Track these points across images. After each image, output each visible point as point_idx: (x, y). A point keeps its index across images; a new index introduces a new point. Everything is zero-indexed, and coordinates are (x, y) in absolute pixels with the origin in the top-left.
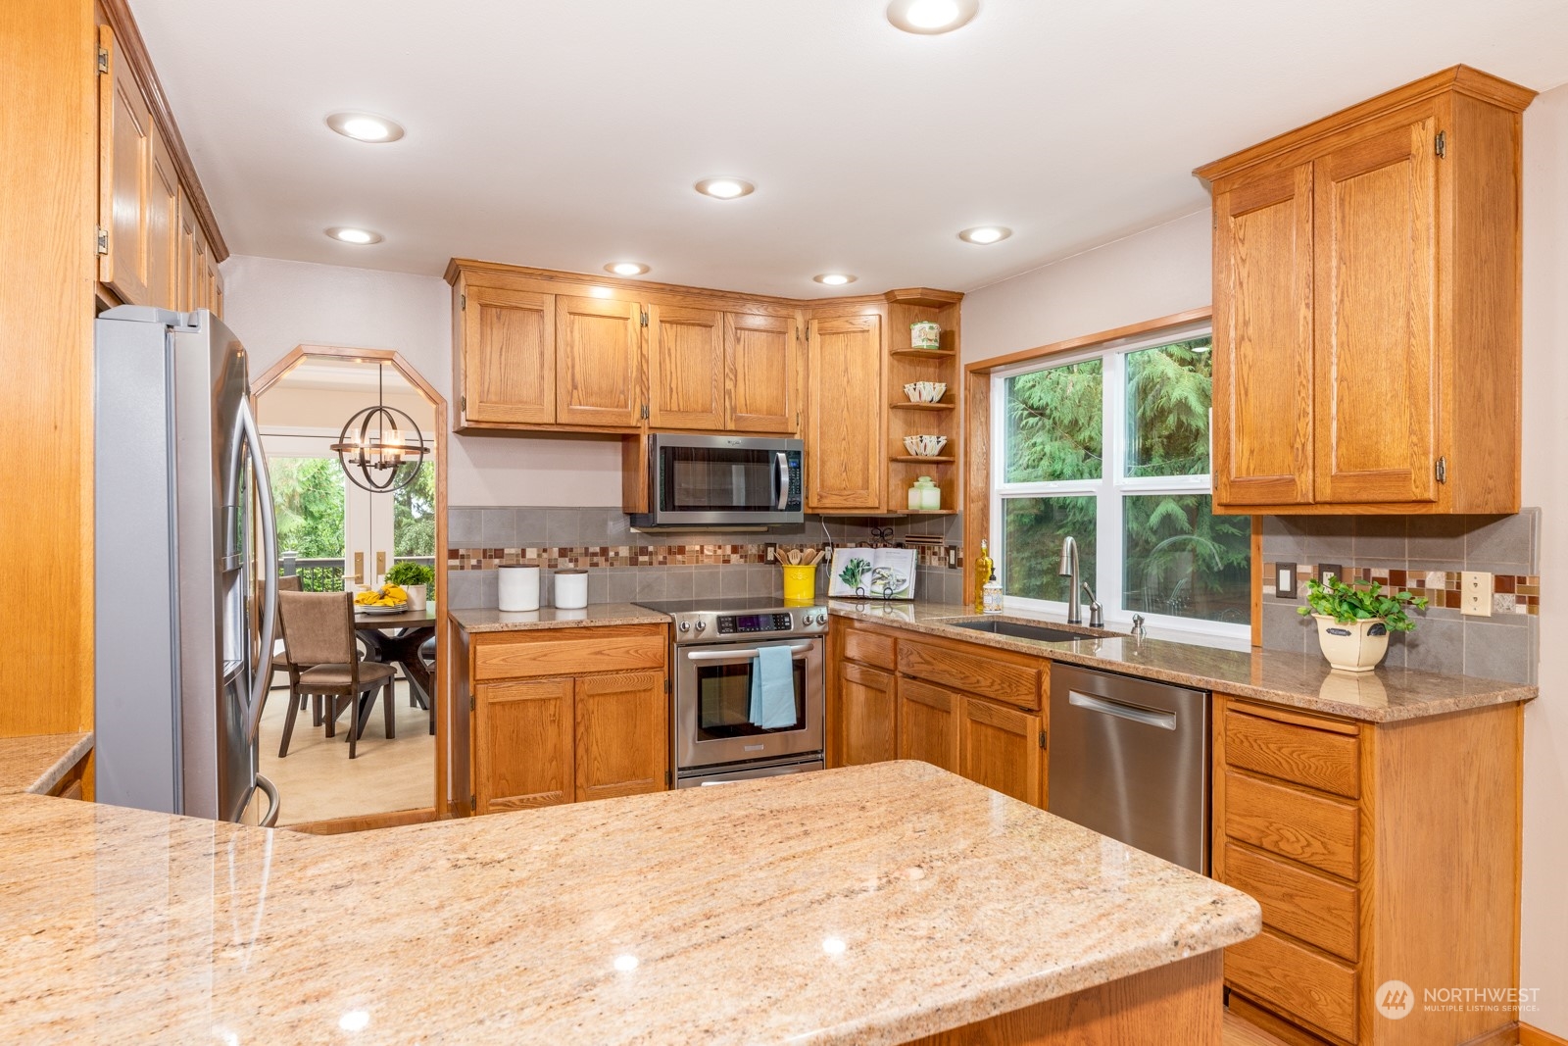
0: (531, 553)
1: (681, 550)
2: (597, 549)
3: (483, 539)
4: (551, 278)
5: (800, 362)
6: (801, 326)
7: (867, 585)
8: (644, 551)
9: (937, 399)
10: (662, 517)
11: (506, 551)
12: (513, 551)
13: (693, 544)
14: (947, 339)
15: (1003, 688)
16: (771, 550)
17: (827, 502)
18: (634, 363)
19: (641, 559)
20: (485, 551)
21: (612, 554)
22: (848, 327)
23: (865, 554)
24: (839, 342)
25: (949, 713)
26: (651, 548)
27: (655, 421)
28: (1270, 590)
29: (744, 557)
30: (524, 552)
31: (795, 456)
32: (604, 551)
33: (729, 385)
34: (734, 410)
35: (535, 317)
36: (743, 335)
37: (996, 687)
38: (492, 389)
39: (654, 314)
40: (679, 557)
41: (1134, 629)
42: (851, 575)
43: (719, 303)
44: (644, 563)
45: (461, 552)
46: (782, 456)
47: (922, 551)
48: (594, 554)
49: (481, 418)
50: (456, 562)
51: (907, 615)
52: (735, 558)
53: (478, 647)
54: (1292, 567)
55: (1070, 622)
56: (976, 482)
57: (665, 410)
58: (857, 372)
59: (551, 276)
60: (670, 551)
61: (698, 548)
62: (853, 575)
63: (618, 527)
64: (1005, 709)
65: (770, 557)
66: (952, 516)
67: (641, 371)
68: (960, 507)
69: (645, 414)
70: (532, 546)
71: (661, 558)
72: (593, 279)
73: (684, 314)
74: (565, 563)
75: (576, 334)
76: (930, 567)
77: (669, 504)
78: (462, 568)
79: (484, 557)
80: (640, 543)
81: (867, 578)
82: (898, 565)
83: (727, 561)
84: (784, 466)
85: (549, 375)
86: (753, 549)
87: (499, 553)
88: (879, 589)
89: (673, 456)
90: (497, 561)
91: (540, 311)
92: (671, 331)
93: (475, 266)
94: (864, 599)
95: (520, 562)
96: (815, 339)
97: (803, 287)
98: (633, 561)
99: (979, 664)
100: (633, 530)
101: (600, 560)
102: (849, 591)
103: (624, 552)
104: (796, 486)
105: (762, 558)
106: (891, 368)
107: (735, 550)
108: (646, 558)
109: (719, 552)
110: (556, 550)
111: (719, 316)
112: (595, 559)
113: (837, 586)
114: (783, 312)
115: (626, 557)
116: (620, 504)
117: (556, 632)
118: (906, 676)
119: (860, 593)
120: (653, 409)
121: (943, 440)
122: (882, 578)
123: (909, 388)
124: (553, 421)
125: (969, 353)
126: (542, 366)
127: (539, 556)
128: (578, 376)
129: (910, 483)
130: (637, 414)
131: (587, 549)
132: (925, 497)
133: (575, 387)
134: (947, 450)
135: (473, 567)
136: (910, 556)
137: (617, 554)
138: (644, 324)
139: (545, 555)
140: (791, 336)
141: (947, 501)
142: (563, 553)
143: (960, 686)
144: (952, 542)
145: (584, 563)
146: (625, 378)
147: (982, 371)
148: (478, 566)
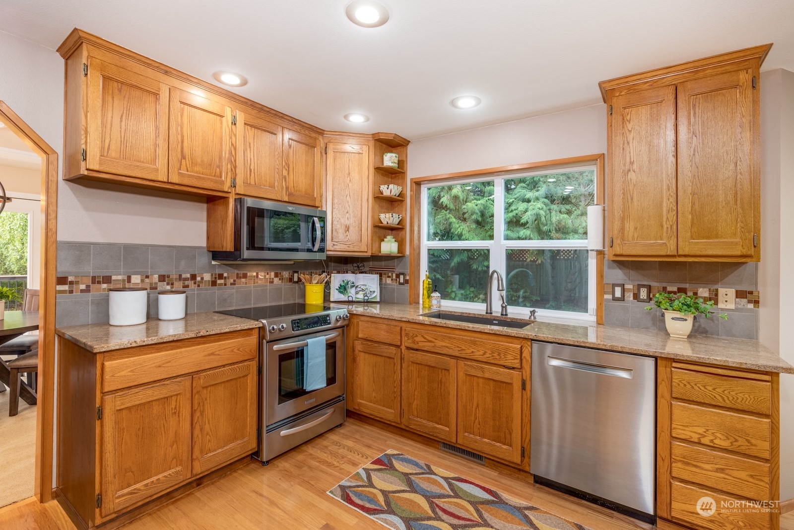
0: (136, 279)
1: (245, 276)
2: (188, 276)
3: (90, 269)
4: (166, 73)
6: (323, 146)
7: (353, 294)
8: (221, 276)
9: (397, 195)
10: (246, 254)
11: (114, 278)
12: (120, 277)
13: (252, 272)
14: (401, 163)
15: (493, 356)
16: (296, 275)
17: (337, 248)
18: (226, 148)
19: (219, 282)
20: (94, 278)
21: (199, 279)
22: (351, 149)
23: (350, 277)
24: (345, 157)
25: (448, 370)
26: (225, 275)
27: (240, 189)
28: (609, 297)
29: (282, 279)
30: (129, 278)
31: (323, 220)
32: (193, 277)
33: (285, 173)
34: (287, 188)
35: (152, 99)
36: (293, 143)
37: (487, 355)
38: (113, 147)
39: (241, 117)
40: (243, 280)
41: (530, 317)
42: (343, 289)
43: (278, 121)
44: (221, 284)
45: (70, 279)
46: (316, 219)
47: (381, 276)
48: (186, 279)
49: (101, 169)
50: (66, 287)
51: (376, 310)
52: (276, 280)
53: (107, 364)
54: (623, 286)
55: (502, 315)
56: (416, 240)
57: (246, 183)
58: (355, 176)
59: (167, 71)
60: (238, 277)
61: (255, 274)
62: (345, 289)
63: (204, 259)
64: (495, 368)
65: (296, 279)
66: (403, 256)
67: (231, 155)
68: (408, 252)
69: (233, 184)
70: (136, 273)
71: (232, 281)
73: (259, 122)
74: (159, 286)
75: (184, 119)
76: (386, 284)
77: (254, 246)
78: (71, 292)
79: (93, 282)
80: (218, 271)
81: (353, 291)
82: (370, 283)
83: (272, 282)
84: (316, 226)
85: (162, 145)
86: (286, 275)
87: (107, 279)
88: (360, 296)
89: (256, 214)
90: (105, 286)
91: (156, 95)
92: (251, 132)
93: (98, 43)
94: (352, 302)
96: (331, 154)
98: (214, 283)
99: (474, 343)
100: (213, 263)
101: (190, 283)
102: (343, 297)
103: (207, 277)
104: (323, 237)
105: (291, 280)
106: (374, 176)
107: (276, 275)
108: (222, 281)
109: (267, 276)
110: (156, 277)
111: (280, 129)
112: (186, 283)
113: (335, 295)
114: (314, 135)
115: (209, 281)
116: (204, 243)
118: (408, 348)
119: (350, 299)
120: (239, 181)
121: (400, 217)
122: (363, 290)
123: (382, 187)
124: (165, 180)
125: (413, 172)
126: (157, 136)
127: (142, 281)
128: (186, 150)
129: (382, 239)
130: (228, 184)
131: (180, 276)
132: (389, 246)
133: (183, 157)
135: (82, 291)
136: (376, 278)
137: (202, 279)
138: (234, 123)
139: (147, 280)
140: (317, 151)
141: (401, 249)
142: (162, 278)
143: (457, 354)
144: (401, 271)
145: (178, 285)
146: (220, 158)
147: (418, 183)
148: (87, 290)
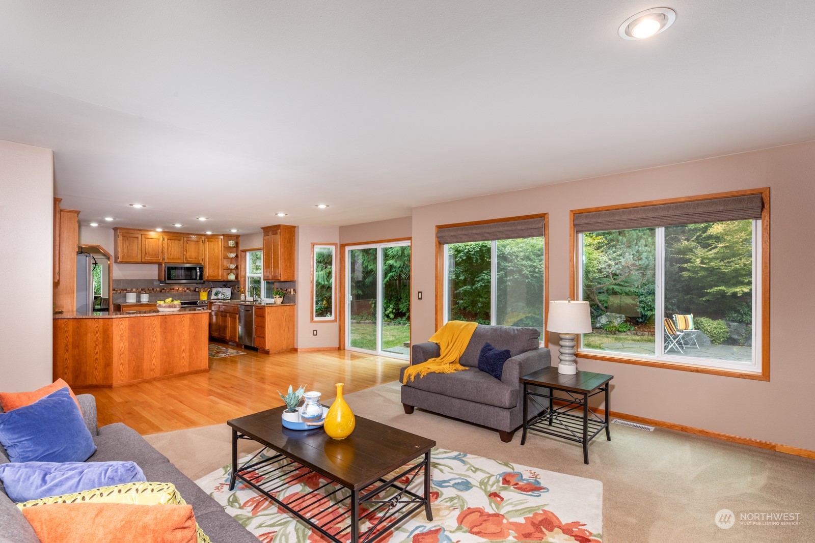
0: (134, 290)
1: (173, 289)
2: (151, 289)
3: (121, 287)
5: (203, 248)
6: (203, 240)
7: (220, 296)
8: (164, 289)
9: (234, 257)
10: (167, 282)
12: (129, 289)
13: (176, 288)
14: (237, 244)
16: (197, 289)
17: (209, 278)
19: (163, 291)
20: (122, 289)
21: (155, 290)
22: (214, 241)
23: (220, 289)
24: (212, 244)
25: (227, 317)
27: (166, 261)
29: (190, 290)
30: (132, 289)
31: (201, 268)
32: (153, 289)
33: (185, 253)
34: (186, 258)
35: (136, 239)
36: (189, 242)
38: (126, 255)
39: (166, 238)
42: (216, 294)
43: (183, 235)
45: (115, 290)
46: (198, 268)
47: (232, 289)
49: (123, 261)
50: (115, 292)
51: (228, 302)
52: (187, 291)
53: (123, 308)
56: (243, 274)
57: (168, 258)
58: (216, 250)
59: (140, 230)
60: (170, 289)
61: (178, 288)
63: (156, 283)
64: (234, 314)
66: (238, 281)
67: (163, 250)
68: (240, 279)
69: (163, 259)
70: (134, 288)
71: (168, 291)
72: (151, 231)
73: (174, 238)
74: (142, 292)
75: (146, 243)
76: (234, 292)
77: (169, 278)
79: (122, 291)
80: (163, 287)
81: (220, 295)
82: (227, 292)
83: (185, 291)
84: (198, 270)
85: (139, 251)
86: (192, 289)
87: (126, 290)
88: (222, 297)
89: (170, 269)
91: (137, 238)
92: (170, 242)
93: (121, 229)
94: (219, 299)
95: (131, 291)
96: (207, 243)
97: (203, 233)
98: (161, 291)
100: (161, 284)
101: (152, 291)
102: (216, 297)
103: (158, 289)
104: (201, 274)
105: (195, 291)
106: (224, 250)
107: (188, 289)
109: (183, 289)
110: (140, 289)
111: (182, 238)
113: (213, 297)
114: (199, 237)
116: (157, 279)
117: (142, 305)
118: (221, 312)
120: (166, 258)
121: (235, 265)
122: (223, 294)
123: (228, 254)
124: (140, 260)
125: (241, 248)
126: (138, 249)
127: (136, 290)
128: (147, 251)
129: (228, 274)
130: (162, 259)
131: (149, 289)
132: (232, 277)
133: (146, 254)
134: (237, 267)
136: (230, 289)
138: (163, 240)
139: (138, 290)
140: (201, 242)
141: (237, 277)
142: (142, 290)
144: (238, 287)
145: (148, 292)
146: (159, 252)
147: (245, 251)
148: (120, 293)
